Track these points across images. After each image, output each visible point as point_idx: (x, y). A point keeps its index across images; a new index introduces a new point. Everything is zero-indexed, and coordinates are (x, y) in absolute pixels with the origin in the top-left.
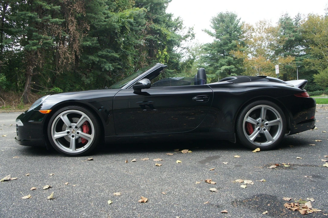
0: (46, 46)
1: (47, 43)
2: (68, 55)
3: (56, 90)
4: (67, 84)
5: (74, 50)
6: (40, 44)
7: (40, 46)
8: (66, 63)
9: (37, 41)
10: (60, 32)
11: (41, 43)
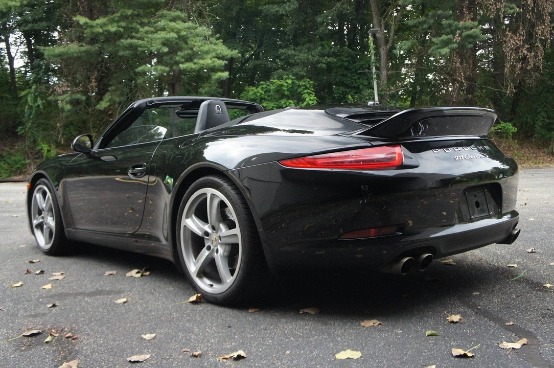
0: (470, 43)
1: (470, 36)
2: (525, 52)
3: (504, 127)
4: (540, 112)
5: (541, 39)
6: (456, 41)
7: (455, 46)
8: (521, 69)
9: (450, 36)
10: (500, 9)
11: (457, 39)
